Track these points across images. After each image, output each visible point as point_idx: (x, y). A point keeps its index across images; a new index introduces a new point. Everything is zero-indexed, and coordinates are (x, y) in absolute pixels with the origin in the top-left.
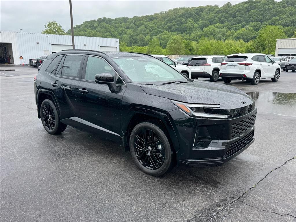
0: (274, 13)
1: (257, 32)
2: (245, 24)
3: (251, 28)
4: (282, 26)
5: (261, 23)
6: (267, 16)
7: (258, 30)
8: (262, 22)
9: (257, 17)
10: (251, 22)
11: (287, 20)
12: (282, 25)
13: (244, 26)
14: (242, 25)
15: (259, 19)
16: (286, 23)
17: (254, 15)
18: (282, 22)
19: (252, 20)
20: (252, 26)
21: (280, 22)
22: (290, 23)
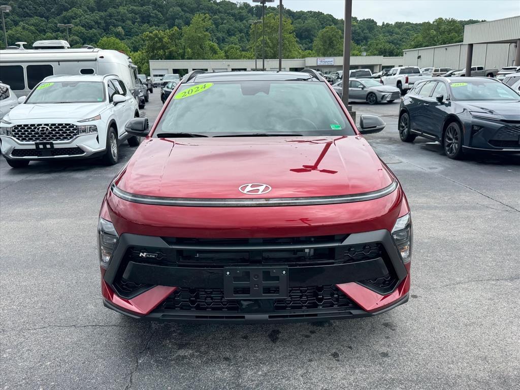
0: (64, 6)
1: (45, 35)
2: (17, 18)
3: (32, 28)
4: (82, 28)
5: (46, 20)
6: (52, 9)
7: (46, 33)
8: (47, 18)
9: (35, 8)
10: (27, 16)
11: (86, 18)
12: (83, 26)
13: (16, 24)
14: (14, 21)
15: (39, 13)
16: (88, 23)
17: (30, 5)
18: (80, 21)
19: (27, 13)
20: (32, 25)
21: (77, 20)
22: (94, 23)
